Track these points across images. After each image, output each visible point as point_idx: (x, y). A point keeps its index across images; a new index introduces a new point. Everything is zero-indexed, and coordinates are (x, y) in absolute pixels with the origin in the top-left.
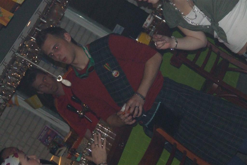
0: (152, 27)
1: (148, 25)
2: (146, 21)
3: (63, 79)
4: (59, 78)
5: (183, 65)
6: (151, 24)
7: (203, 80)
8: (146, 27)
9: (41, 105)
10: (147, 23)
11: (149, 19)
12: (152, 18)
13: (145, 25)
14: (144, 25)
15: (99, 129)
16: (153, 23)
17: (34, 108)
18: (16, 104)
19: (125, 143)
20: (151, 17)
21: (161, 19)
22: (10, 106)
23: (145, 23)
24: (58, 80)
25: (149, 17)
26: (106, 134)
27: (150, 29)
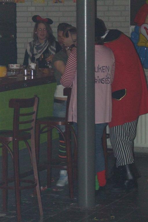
1: (12, 68)
5: (13, 109)
6: (14, 69)
8: (11, 67)
10: (13, 66)
11: (17, 66)
12: (18, 68)
13: (11, 66)
14: (10, 65)
20: (19, 66)
21: (26, 74)
23: (13, 65)
25: (18, 65)
27: (12, 71)
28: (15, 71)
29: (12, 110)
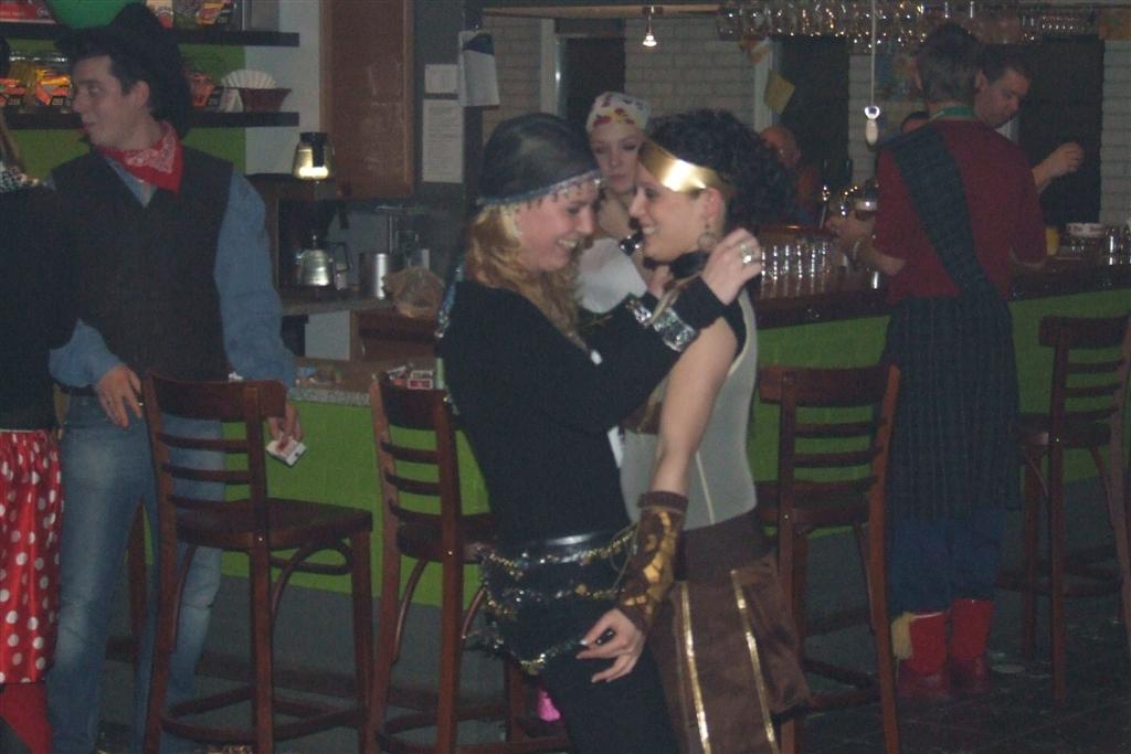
0: (1078, 244)
1: (1079, 234)
2: (1084, 223)
3: (877, 119)
4: (873, 111)
6: (1083, 238)
7: (1045, 409)
8: (1072, 232)
9: (780, 109)
10: (1080, 229)
11: (1092, 229)
12: (1096, 234)
13: (1076, 228)
14: (1072, 225)
15: (816, 253)
16: (1088, 241)
17: (766, 99)
18: (753, 59)
19: (821, 320)
21: (1111, 251)
22: (741, 47)
23: (1079, 225)
24: (867, 111)
25: (1095, 226)
26: (813, 270)
27: (1073, 242)
28: (1083, 242)
29: (1049, 352)
